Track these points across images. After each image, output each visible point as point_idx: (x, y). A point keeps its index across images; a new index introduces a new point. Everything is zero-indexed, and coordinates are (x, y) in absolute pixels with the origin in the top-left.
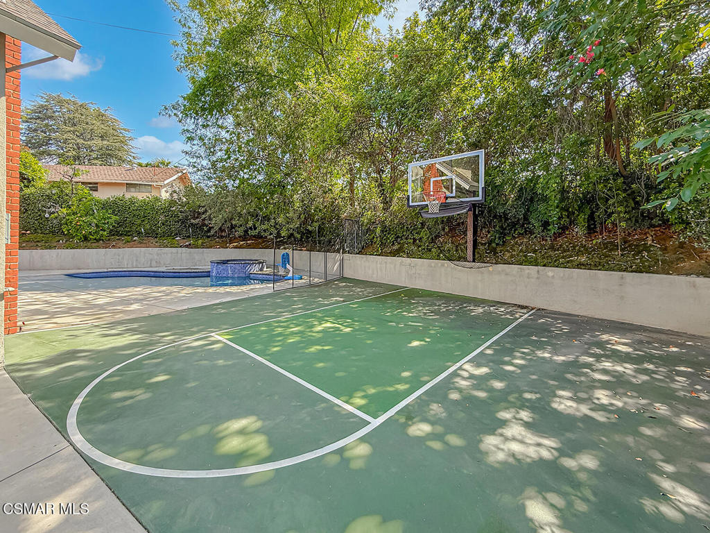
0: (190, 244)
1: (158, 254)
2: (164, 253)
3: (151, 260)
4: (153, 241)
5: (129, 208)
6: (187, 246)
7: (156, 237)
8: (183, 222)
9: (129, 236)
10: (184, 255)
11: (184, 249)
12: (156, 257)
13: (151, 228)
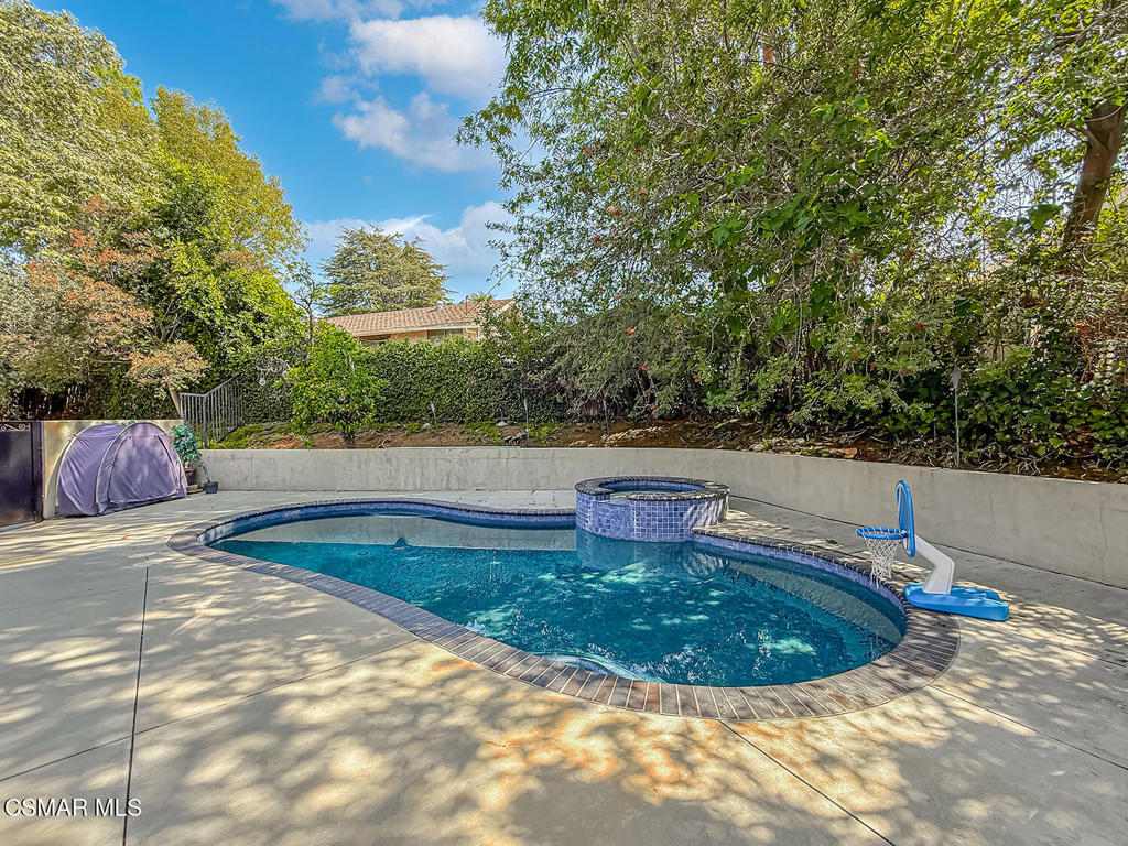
0: (524, 436)
1: (461, 462)
2: (473, 460)
3: (448, 475)
4: (455, 428)
5: (414, 364)
6: (519, 442)
7: (462, 422)
8: (510, 385)
9: (415, 420)
10: (512, 463)
11: (514, 451)
12: (457, 467)
13: (452, 404)
